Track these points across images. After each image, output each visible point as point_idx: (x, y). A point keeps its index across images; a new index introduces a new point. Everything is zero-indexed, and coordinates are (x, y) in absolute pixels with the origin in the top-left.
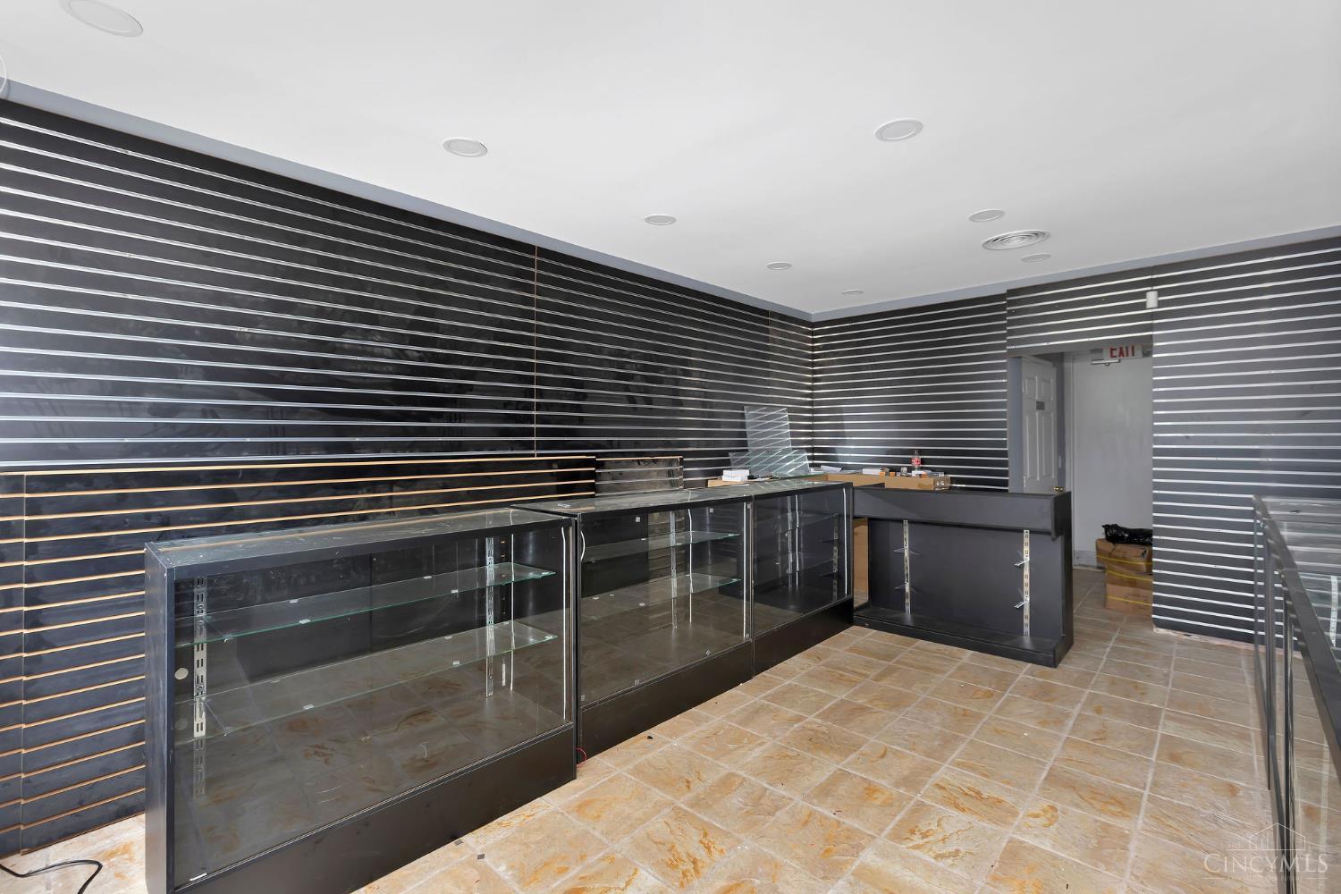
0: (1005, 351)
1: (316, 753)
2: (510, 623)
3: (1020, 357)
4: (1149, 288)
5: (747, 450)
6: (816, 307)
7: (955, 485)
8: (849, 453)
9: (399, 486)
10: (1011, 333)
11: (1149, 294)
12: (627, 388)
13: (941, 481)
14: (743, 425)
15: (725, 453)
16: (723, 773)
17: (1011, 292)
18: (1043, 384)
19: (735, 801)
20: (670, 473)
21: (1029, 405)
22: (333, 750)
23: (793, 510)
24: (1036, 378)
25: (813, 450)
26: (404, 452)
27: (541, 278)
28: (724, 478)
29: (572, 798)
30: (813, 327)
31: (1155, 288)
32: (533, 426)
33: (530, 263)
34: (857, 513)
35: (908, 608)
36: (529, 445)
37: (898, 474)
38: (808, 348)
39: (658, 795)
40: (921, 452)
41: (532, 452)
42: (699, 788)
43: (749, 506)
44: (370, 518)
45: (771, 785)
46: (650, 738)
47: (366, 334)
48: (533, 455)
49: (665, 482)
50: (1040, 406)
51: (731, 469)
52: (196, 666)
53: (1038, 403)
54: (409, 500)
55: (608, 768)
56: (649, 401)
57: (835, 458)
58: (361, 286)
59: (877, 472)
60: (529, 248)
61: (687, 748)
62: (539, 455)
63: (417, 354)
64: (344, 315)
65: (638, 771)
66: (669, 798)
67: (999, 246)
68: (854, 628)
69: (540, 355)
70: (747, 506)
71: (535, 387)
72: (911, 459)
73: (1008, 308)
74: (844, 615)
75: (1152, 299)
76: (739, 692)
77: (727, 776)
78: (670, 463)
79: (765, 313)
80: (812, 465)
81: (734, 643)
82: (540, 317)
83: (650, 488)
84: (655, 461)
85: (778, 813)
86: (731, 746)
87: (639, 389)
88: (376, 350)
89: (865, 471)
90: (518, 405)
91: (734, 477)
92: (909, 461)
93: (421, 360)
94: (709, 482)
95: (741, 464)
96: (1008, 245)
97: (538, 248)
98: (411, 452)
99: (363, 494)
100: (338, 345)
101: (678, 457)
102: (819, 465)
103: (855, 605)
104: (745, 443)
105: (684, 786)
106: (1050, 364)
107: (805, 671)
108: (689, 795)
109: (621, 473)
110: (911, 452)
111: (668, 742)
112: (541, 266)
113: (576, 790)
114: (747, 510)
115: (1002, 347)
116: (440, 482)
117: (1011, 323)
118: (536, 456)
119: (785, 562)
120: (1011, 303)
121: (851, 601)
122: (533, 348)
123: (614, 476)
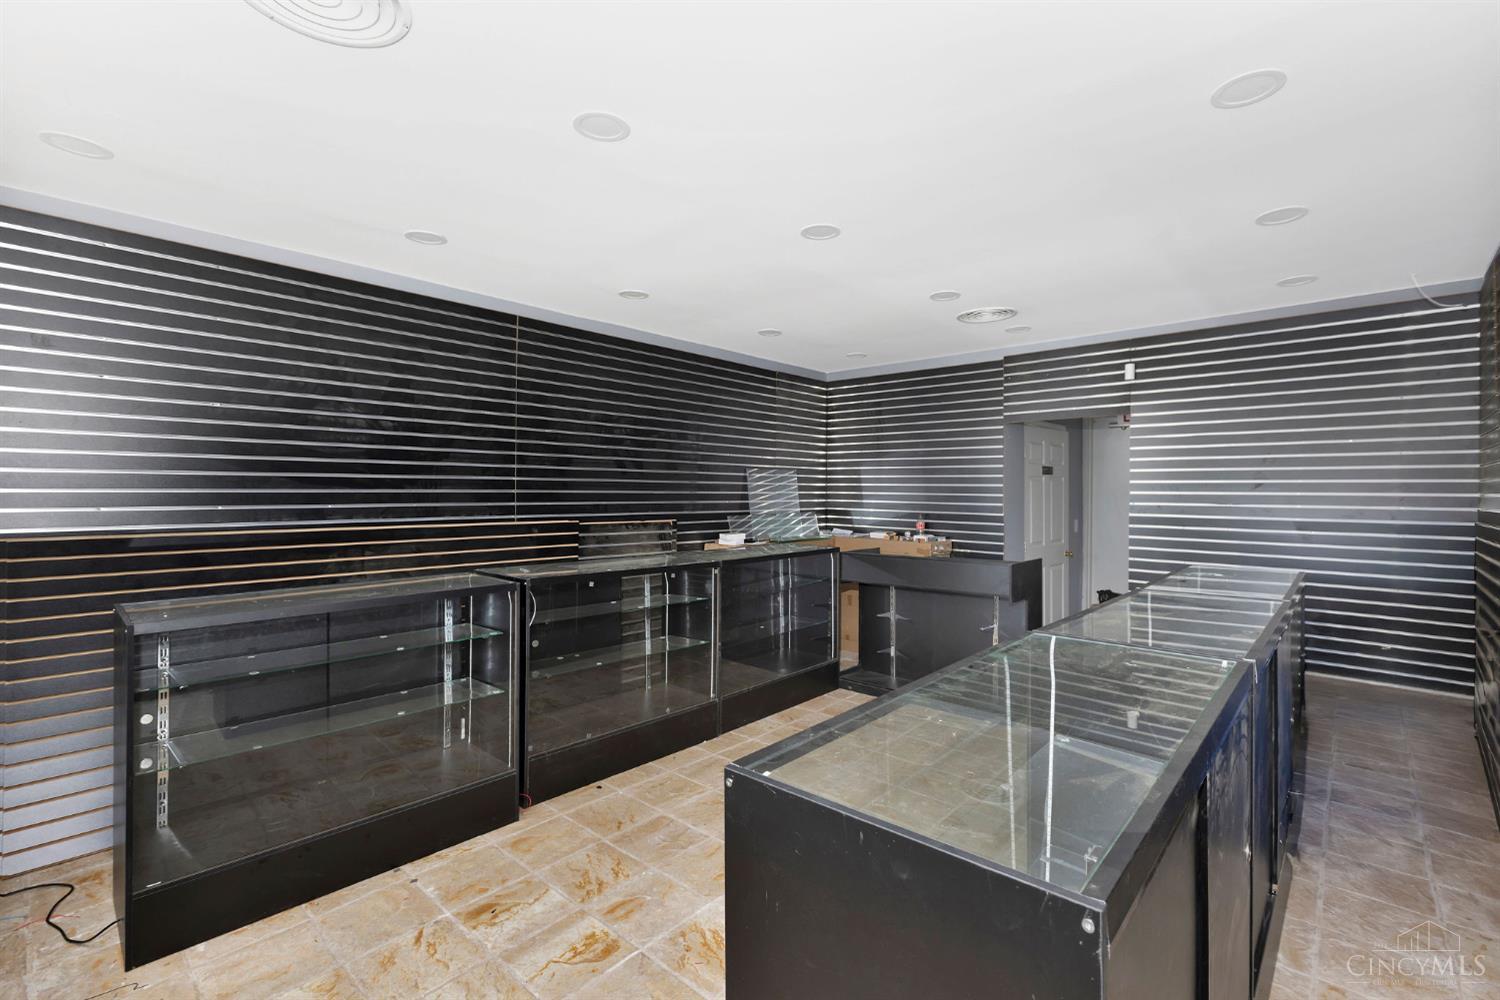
0: (1002, 417)
1: (282, 800)
2: (468, 680)
3: (1022, 424)
4: (1128, 360)
5: (749, 514)
6: (831, 367)
7: (957, 550)
8: (865, 515)
9: (369, 550)
10: (1008, 399)
11: (1127, 366)
12: (615, 453)
13: (942, 546)
14: (745, 488)
15: (724, 516)
16: (656, 815)
17: (1008, 359)
18: (1051, 448)
19: (656, 838)
20: (661, 537)
21: (1032, 470)
22: (298, 796)
23: (786, 574)
24: (1043, 443)
25: (826, 512)
26: (377, 517)
27: (522, 347)
28: (721, 542)
29: (509, 836)
30: (827, 387)
31: (1133, 360)
32: (513, 491)
33: (512, 333)
34: (843, 579)
35: (894, 671)
36: (509, 510)
37: (901, 538)
38: (822, 409)
39: (589, 832)
40: (926, 516)
41: (513, 517)
42: (628, 828)
43: (717, 571)
44: (341, 580)
45: (694, 825)
46: (599, 787)
47: (339, 406)
48: (513, 520)
49: (657, 546)
50: (1048, 471)
51: (728, 532)
52: (159, 712)
53: (1044, 467)
54: (380, 563)
55: (551, 811)
56: (639, 465)
57: (850, 521)
58: (334, 360)
59: (882, 535)
60: (511, 318)
61: (630, 796)
62: (519, 520)
63: (391, 424)
64: (315, 389)
65: (578, 815)
66: (598, 836)
67: (972, 320)
68: (840, 691)
69: (521, 422)
70: (715, 571)
71: (516, 453)
72: (915, 523)
73: (1005, 375)
74: (829, 679)
75: (1129, 371)
76: (701, 749)
77: (658, 818)
78: (662, 526)
79: (773, 374)
80: (821, 528)
81: (700, 701)
82: (521, 385)
83: (638, 551)
84: (645, 525)
85: (691, 847)
86: (672, 794)
87: (628, 453)
88: (348, 421)
89: (873, 535)
90: (497, 472)
91: (732, 541)
92: (913, 525)
93: (395, 430)
94: (706, 545)
95: (738, 528)
96: (979, 319)
97: (520, 317)
98: (384, 518)
99: (333, 558)
100: (310, 417)
101: (671, 521)
102: (831, 528)
103: (842, 669)
104: (746, 506)
105: (615, 825)
106: (1064, 428)
107: (772, 731)
108: (617, 834)
109: (607, 537)
110: (915, 516)
111: (613, 791)
112: (523, 335)
113: (515, 830)
114: (715, 575)
115: (999, 413)
116: (413, 547)
117: (1008, 389)
118: (515, 520)
119: (777, 625)
120: (1008, 370)
121: (837, 664)
122: (514, 415)
123: (599, 540)
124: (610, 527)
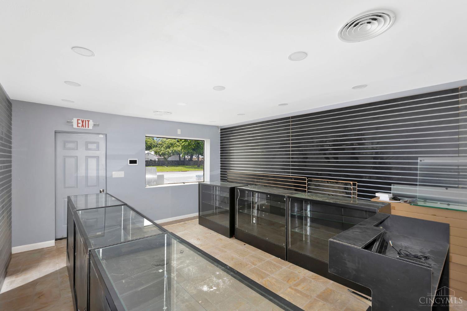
20: (346, 189)
27: (292, 125)
32: (290, 167)
33: (289, 122)
41: (290, 174)
46: (245, 245)
49: (343, 192)
56: (336, 158)
60: (289, 118)
61: (239, 248)
78: (346, 184)
83: (332, 192)
84: (337, 183)
87: (331, 154)
90: (286, 162)
111: (242, 246)
112: (292, 121)
123: (316, 185)
124: (320, 181)
